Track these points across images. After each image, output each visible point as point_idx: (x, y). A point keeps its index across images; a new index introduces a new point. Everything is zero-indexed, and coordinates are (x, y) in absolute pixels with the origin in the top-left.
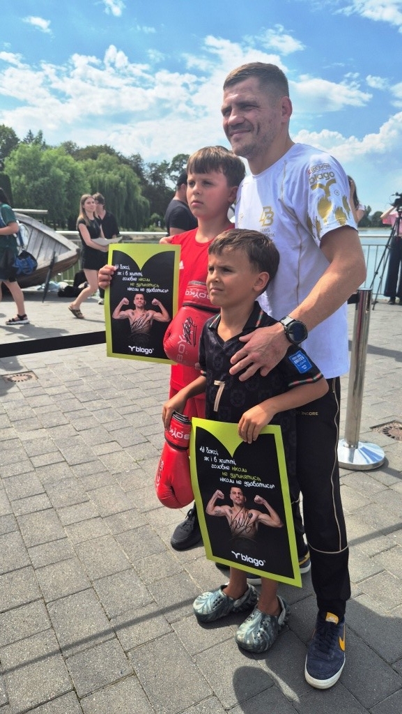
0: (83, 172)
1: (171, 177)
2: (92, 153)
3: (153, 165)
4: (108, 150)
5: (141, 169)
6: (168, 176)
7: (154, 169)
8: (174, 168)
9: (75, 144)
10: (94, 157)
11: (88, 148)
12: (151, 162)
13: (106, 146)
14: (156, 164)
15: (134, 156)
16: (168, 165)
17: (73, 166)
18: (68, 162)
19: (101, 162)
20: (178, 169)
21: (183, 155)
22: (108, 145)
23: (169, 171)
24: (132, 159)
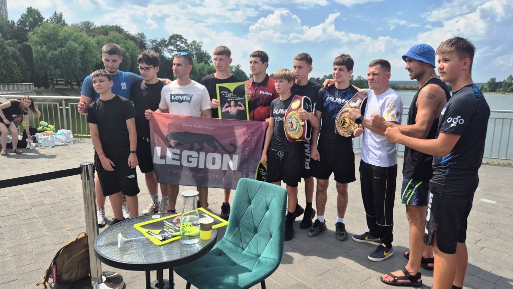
0: (96, 45)
1: (169, 50)
2: (105, 30)
3: (154, 41)
4: (118, 29)
5: (145, 44)
6: (166, 49)
7: (154, 44)
8: (170, 44)
9: (93, 23)
10: (106, 34)
11: (102, 27)
12: (153, 39)
13: (116, 26)
14: (156, 41)
15: (139, 34)
16: (166, 41)
17: (87, 40)
18: (82, 37)
19: (111, 37)
20: (173, 45)
21: (177, 35)
22: (118, 26)
23: (166, 46)
24: (138, 36)
